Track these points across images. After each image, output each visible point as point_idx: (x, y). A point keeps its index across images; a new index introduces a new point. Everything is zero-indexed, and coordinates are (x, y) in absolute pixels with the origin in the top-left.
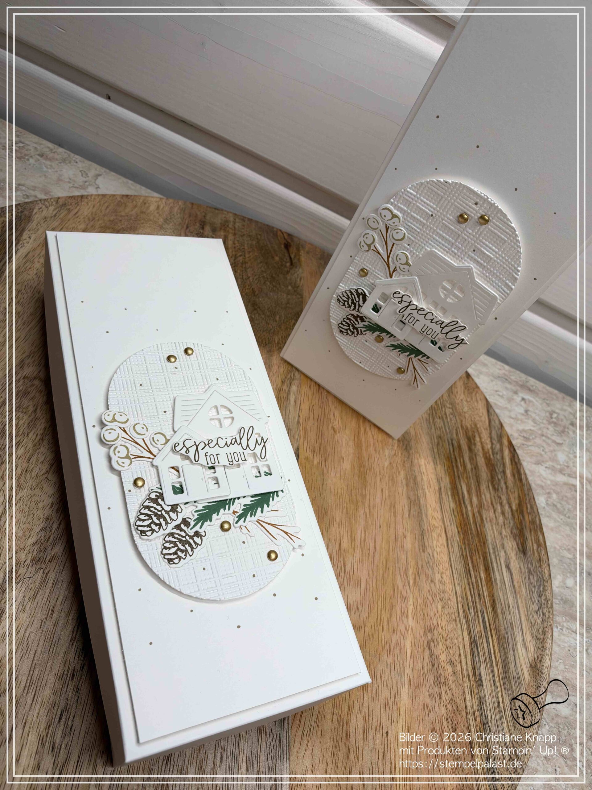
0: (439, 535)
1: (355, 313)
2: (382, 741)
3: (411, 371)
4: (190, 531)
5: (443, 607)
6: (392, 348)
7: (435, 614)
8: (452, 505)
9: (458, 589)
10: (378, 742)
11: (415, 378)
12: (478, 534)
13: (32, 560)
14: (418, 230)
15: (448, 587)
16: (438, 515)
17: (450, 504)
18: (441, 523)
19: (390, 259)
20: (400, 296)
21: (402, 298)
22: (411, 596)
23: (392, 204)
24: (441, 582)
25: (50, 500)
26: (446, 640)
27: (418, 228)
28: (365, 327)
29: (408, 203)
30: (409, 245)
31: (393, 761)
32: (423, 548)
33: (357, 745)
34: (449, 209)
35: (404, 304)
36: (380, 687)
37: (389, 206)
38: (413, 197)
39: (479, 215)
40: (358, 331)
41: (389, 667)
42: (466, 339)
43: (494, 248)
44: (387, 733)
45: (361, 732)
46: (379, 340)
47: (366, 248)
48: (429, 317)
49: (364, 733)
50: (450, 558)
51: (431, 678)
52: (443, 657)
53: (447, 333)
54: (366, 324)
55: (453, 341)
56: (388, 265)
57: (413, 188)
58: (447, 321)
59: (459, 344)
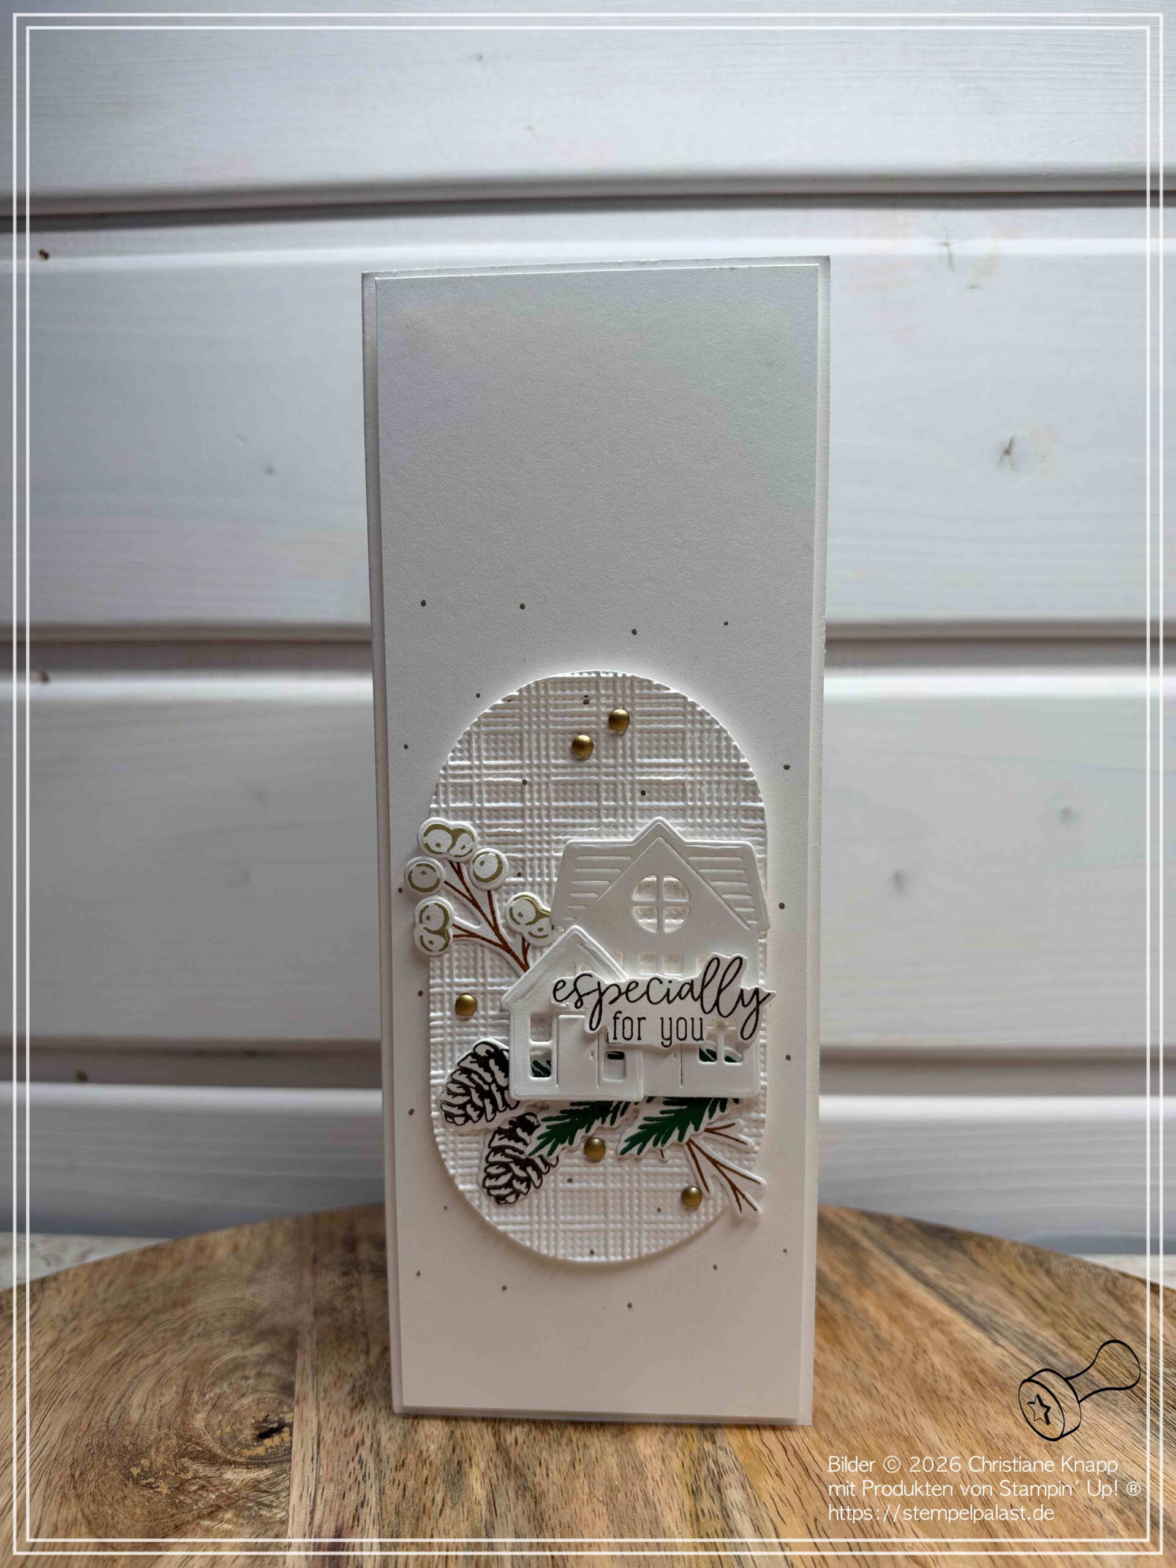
1: (502, 1119)
3: (713, 1176)
6: (635, 1149)
11: (734, 1188)
14: (519, 831)
19: (503, 931)
20: (569, 987)
21: (576, 989)
23: (437, 812)
27: (516, 826)
28: (546, 1139)
29: (465, 791)
30: (519, 875)
34: (547, 748)
35: (590, 1001)
37: (435, 819)
38: (467, 772)
39: (605, 718)
40: (536, 1168)
42: (761, 983)
43: (673, 761)
46: (593, 1152)
47: (439, 941)
48: (657, 993)
56: (505, 946)
58: (696, 974)
59: (757, 1010)
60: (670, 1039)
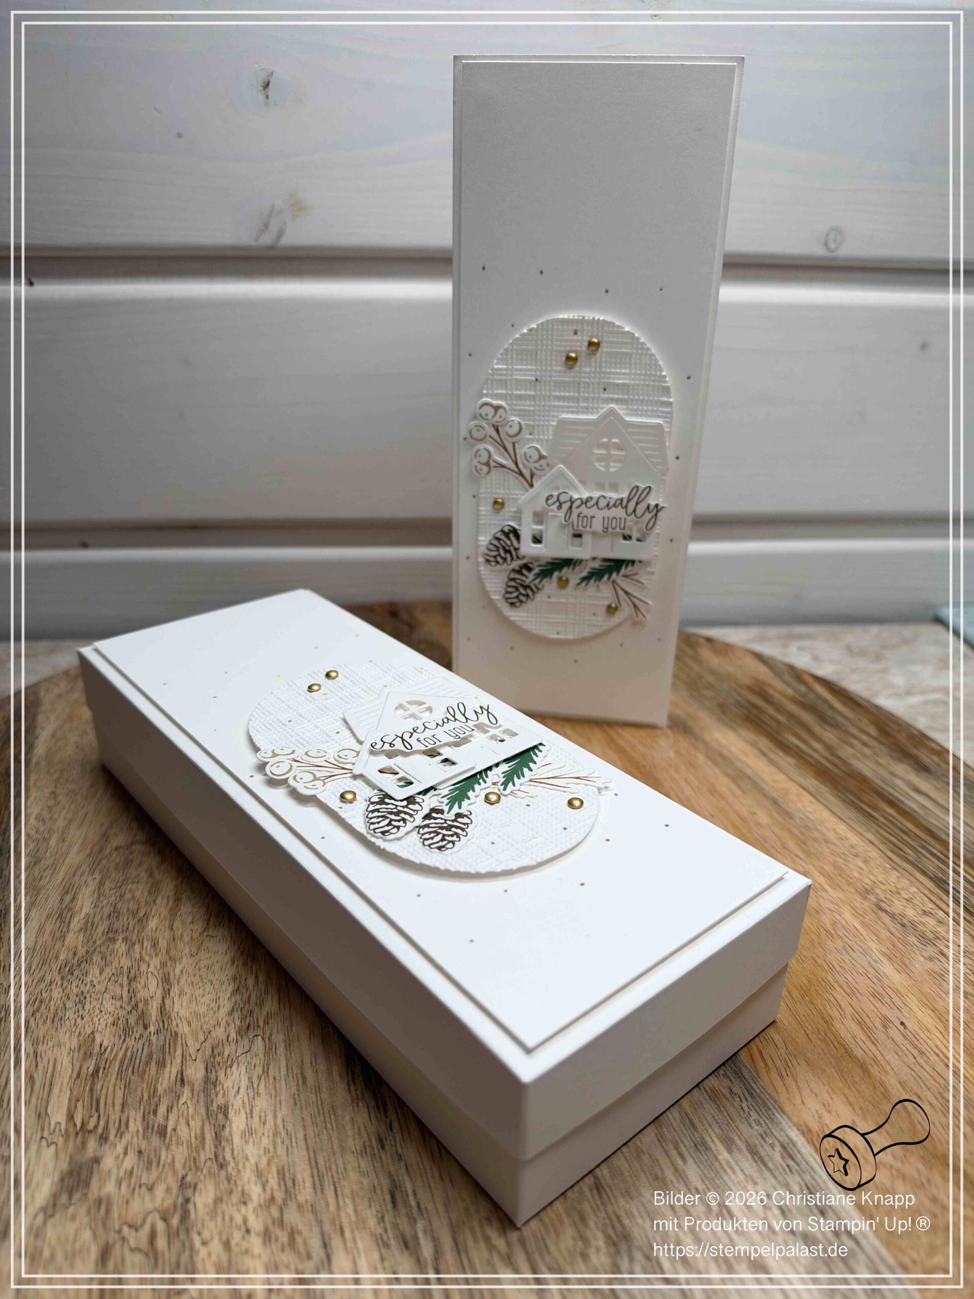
0: (799, 795)
1: (516, 564)
2: (904, 1036)
3: (625, 600)
4: (449, 815)
5: (865, 861)
6: (584, 584)
7: (860, 873)
8: (791, 760)
9: (870, 836)
10: (899, 1038)
11: (635, 606)
12: (848, 775)
13: (239, 1032)
14: (532, 408)
15: (854, 839)
16: (781, 777)
17: (787, 762)
18: (790, 784)
19: (520, 465)
20: (555, 498)
21: (558, 500)
22: (811, 868)
23: (487, 395)
24: (840, 838)
25: (227, 958)
26: (899, 893)
27: (529, 406)
28: (538, 575)
29: (503, 384)
30: (531, 434)
31: (937, 1051)
32: (788, 815)
33: (870, 1054)
34: (551, 359)
35: (566, 506)
36: (849, 978)
37: (485, 400)
38: (504, 372)
39: (586, 344)
40: (532, 590)
41: (843, 951)
42: (661, 502)
43: (623, 371)
44: (902, 1024)
45: (864, 1038)
46: (563, 583)
47: (485, 469)
48: (602, 503)
49: (869, 1037)
50: (831, 811)
51: (913, 940)
52: (910, 913)
53: (634, 511)
54: (536, 570)
55: (648, 516)
56: (521, 474)
57: (501, 361)
58: (625, 495)
59: (656, 515)
60: (607, 528)
